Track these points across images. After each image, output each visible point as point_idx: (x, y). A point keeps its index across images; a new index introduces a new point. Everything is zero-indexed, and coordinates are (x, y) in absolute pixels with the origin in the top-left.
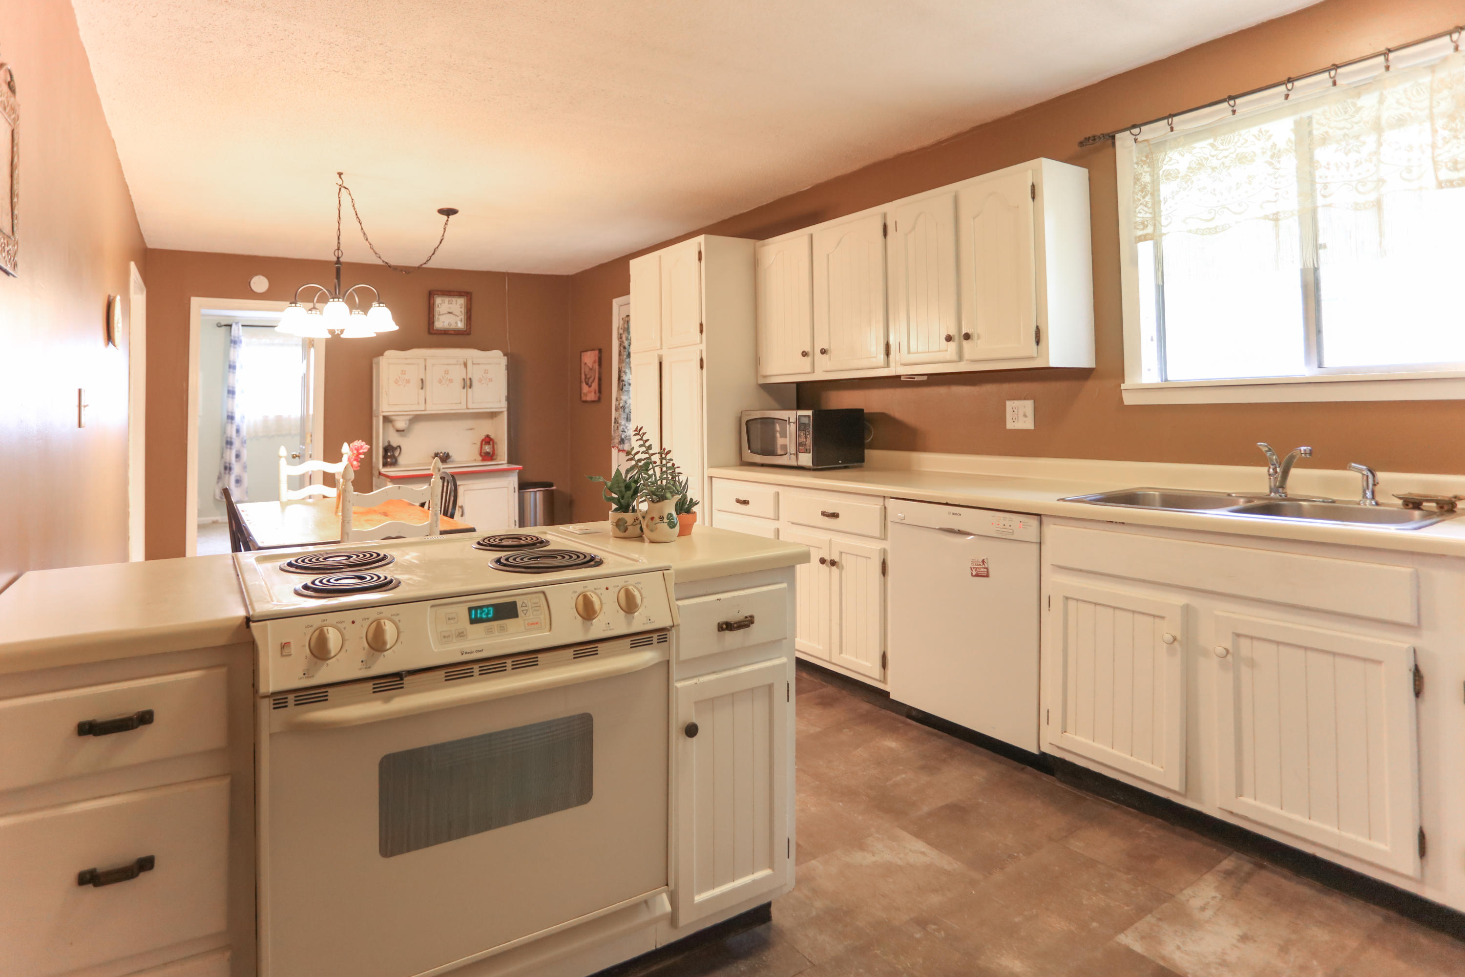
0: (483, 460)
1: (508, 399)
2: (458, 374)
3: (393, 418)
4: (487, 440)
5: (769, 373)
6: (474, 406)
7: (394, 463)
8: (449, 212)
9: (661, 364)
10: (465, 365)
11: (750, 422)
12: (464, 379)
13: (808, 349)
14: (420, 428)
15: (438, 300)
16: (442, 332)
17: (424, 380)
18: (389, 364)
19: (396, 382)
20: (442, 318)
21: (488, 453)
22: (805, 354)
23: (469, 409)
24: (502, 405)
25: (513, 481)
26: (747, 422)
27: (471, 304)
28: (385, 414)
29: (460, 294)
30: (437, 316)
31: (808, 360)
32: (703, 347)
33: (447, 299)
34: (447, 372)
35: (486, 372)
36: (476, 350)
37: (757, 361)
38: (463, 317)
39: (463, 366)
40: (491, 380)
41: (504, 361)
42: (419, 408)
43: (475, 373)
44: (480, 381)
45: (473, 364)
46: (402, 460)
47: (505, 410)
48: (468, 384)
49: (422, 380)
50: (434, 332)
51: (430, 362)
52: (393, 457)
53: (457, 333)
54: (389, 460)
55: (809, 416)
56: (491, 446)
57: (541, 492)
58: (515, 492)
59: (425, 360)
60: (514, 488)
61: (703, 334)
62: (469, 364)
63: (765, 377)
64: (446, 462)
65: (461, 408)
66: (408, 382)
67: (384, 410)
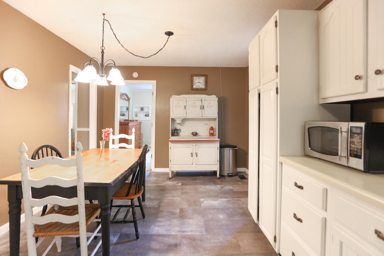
0: (210, 136)
1: (219, 113)
2: (199, 104)
3: (175, 119)
4: (212, 128)
5: (326, 96)
6: (205, 116)
7: (178, 135)
8: (169, 34)
9: (259, 94)
10: (202, 101)
11: (312, 129)
12: (201, 106)
13: (360, 73)
14: (187, 123)
15: (195, 78)
16: (196, 89)
17: (186, 106)
18: (173, 100)
19: (176, 106)
20: (196, 84)
21: (212, 133)
22: (358, 78)
23: (203, 117)
24: (216, 116)
25: (218, 145)
26: (309, 129)
27: (207, 79)
28: (172, 118)
29: (202, 76)
30: (194, 84)
31: (361, 83)
32: (278, 80)
33: (198, 78)
34: (194, 103)
35: (210, 103)
36: (206, 95)
37: (318, 89)
38: (204, 84)
39: (200, 101)
40: (211, 106)
41: (216, 99)
42: (184, 116)
43: (205, 104)
44: (207, 107)
45: (204, 100)
46: (181, 134)
47: (217, 117)
48: (202, 108)
49: (185, 106)
50: (193, 89)
51: (188, 100)
52: (177, 133)
53: (202, 89)
54: (175, 134)
55: (361, 128)
56: (213, 131)
57: (232, 150)
58: (218, 149)
59: (186, 98)
60: (218, 148)
61: (278, 72)
62: (203, 100)
63: (325, 99)
64: (196, 136)
65: (200, 116)
66: (180, 106)
67: (171, 116)
